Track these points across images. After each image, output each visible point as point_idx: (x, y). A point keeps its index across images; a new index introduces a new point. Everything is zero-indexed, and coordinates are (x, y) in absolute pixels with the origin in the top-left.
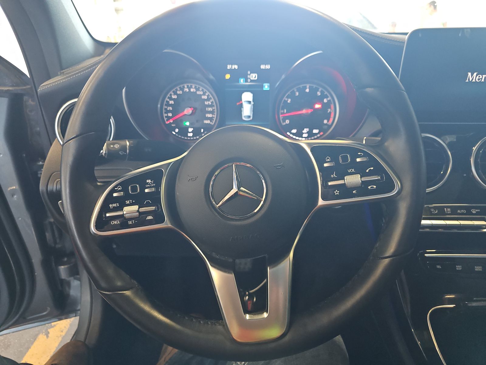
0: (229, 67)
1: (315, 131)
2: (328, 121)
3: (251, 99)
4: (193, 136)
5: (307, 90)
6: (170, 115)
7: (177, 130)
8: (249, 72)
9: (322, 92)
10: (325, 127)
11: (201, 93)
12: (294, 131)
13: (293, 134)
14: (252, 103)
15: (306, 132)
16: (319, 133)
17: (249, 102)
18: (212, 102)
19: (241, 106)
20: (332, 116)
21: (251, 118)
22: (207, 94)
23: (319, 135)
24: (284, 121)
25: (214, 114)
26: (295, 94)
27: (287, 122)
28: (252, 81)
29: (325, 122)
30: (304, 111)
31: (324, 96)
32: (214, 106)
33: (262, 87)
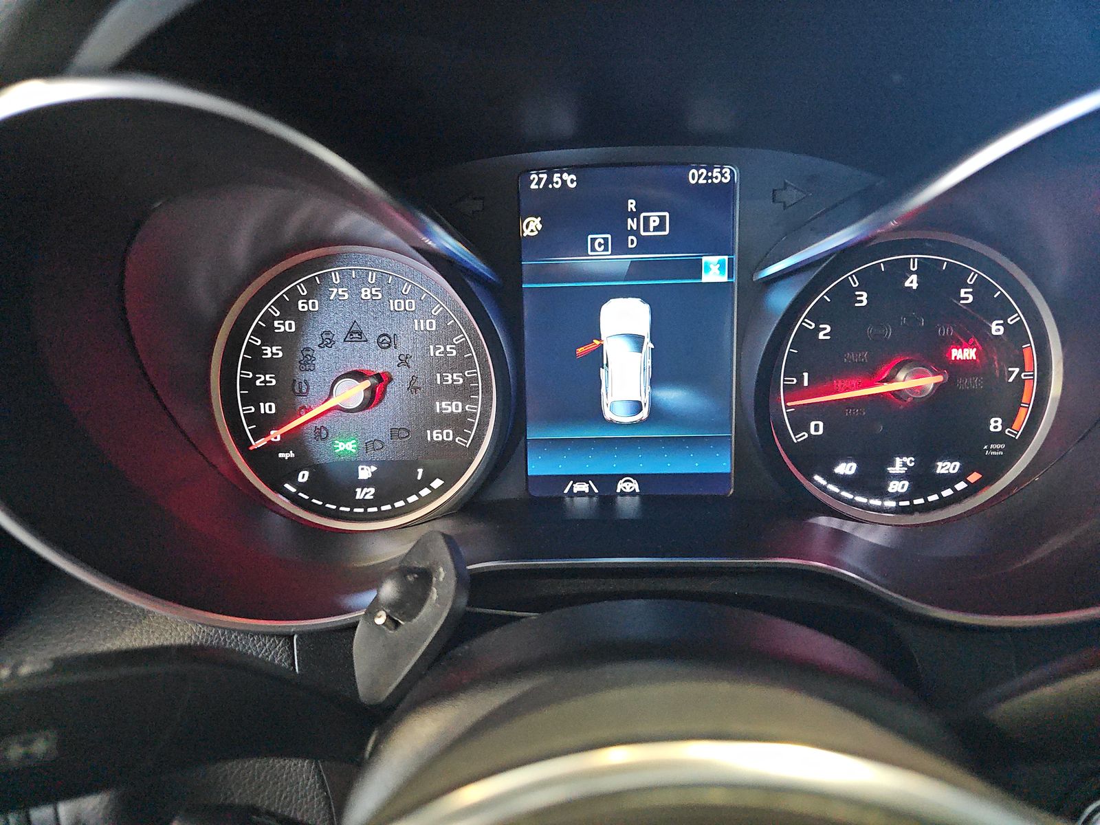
0: (537, 181)
1: (946, 467)
2: (1008, 423)
3: (644, 328)
4: (377, 501)
5: (912, 282)
6: (268, 408)
7: (304, 477)
8: (632, 205)
9: (981, 288)
10: (996, 449)
11: (411, 305)
12: (846, 468)
13: (843, 482)
14: (648, 345)
15: (903, 470)
16: (961, 476)
17: (638, 341)
18: (462, 348)
19: (597, 359)
20: (1029, 396)
21: (644, 414)
22: (436, 310)
23: (961, 486)
24: (800, 426)
25: (475, 402)
26: (854, 299)
27: (817, 428)
28: (646, 244)
29: (996, 424)
30: (904, 382)
31: (988, 306)
32: (469, 364)
33: (696, 268)
